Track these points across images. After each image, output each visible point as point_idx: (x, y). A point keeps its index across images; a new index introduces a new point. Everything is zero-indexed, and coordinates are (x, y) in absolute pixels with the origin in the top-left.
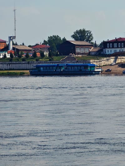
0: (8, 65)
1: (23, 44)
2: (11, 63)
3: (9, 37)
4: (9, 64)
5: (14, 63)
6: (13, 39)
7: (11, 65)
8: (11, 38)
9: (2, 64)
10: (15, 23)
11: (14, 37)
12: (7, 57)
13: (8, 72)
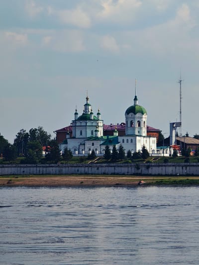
0: (184, 168)
1: (187, 135)
2: (188, 166)
3: (170, 124)
4: (186, 166)
5: (193, 166)
6: (178, 128)
7: (188, 168)
8: (173, 126)
9: (173, 166)
10: (181, 101)
11: (179, 124)
12: (179, 155)
13: (188, 179)
